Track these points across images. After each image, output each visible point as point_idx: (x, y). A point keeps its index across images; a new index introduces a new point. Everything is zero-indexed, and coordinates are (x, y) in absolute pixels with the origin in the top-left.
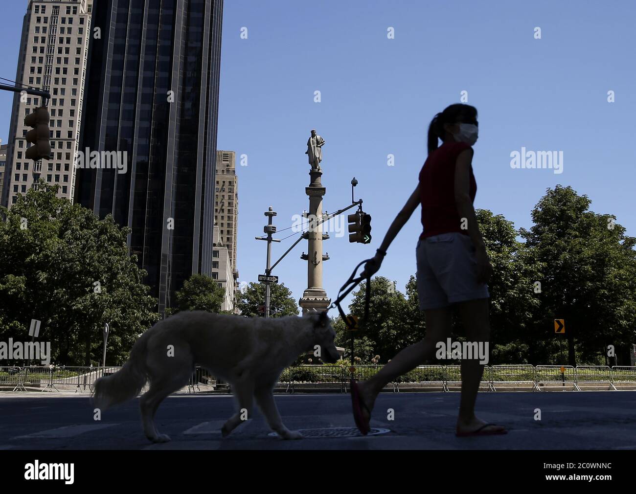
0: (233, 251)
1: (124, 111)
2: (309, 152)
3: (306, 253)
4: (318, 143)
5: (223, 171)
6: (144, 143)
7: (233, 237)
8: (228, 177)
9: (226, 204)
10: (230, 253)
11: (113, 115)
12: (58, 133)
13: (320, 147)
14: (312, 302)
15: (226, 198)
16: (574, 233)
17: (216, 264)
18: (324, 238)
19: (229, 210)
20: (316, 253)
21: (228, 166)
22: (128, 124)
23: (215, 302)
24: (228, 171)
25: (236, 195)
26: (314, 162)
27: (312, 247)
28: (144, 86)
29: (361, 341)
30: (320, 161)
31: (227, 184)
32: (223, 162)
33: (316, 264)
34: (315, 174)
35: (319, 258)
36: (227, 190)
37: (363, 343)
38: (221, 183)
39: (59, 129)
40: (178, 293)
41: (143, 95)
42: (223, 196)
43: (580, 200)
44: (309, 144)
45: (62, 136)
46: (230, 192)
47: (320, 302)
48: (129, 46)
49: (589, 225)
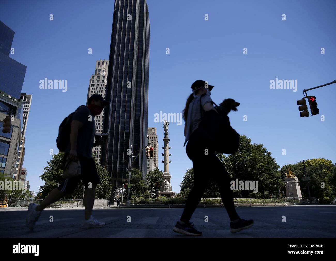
0: (156, 160)
1: (116, 116)
2: (164, 127)
3: (163, 160)
4: (167, 124)
5: (152, 134)
6: (123, 126)
7: (156, 155)
8: (154, 136)
9: (154, 145)
10: (155, 161)
11: (113, 117)
12: (99, 124)
13: (168, 125)
14: (165, 176)
15: (154, 143)
16: (244, 151)
17: (149, 165)
18: (169, 155)
19: (155, 147)
20: (166, 160)
21: (154, 132)
22: (118, 120)
23: (138, 177)
24: (154, 134)
25: (157, 142)
26: (166, 130)
27: (165, 158)
28: (122, 108)
29: (186, 189)
30: (167, 130)
31: (154, 138)
32: (152, 131)
33: (167, 164)
34: (166, 134)
35: (168, 162)
36: (154, 140)
37: (187, 190)
38: (152, 138)
39: (99, 122)
40: (127, 174)
41: (122, 111)
42: (153, 142)
43: (247, 140)
44: (164, 124)
45: (100, 125)
46: (155, 141)
47: (168, 176)
48: (118, 95)
49: (250, 148)
